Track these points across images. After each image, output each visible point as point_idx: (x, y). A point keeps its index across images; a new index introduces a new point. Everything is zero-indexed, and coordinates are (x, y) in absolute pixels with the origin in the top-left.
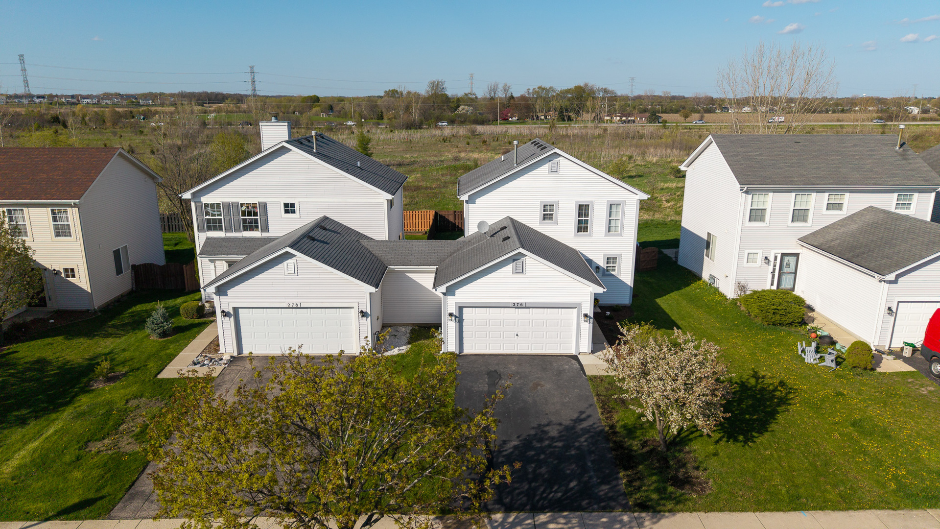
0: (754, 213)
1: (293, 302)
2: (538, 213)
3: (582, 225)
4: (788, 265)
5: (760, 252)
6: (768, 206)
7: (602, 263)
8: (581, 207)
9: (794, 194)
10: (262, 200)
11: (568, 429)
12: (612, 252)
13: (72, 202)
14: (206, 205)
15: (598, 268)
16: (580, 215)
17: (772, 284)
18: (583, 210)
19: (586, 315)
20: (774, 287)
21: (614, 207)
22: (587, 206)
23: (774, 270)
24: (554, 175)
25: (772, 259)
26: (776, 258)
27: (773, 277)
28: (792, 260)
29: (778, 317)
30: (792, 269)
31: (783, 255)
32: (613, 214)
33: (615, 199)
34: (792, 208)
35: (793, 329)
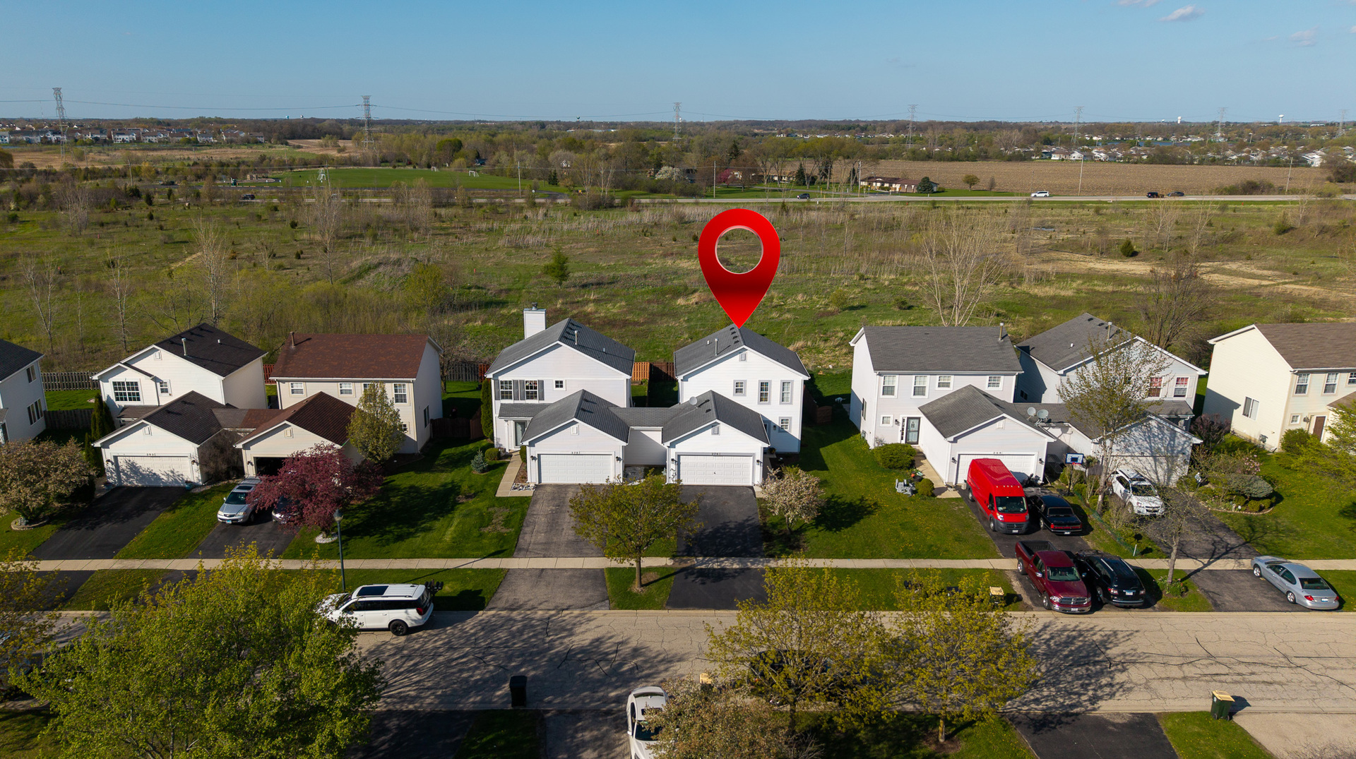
0: (886, 389)
1: (574, 451)
2: (732, 388)
3: (764, 397)
4: (913, 425)
5: (892, 416)
6: (896, 385)
7: (778, 423)
8: (762, 384)
9: (914, 376)
10: (541, 379)
11: (740, 524)
12: (785, 415)
13: (411, 379)
14: (502, 382)
15: (775, 426)
16: (762, 389)
17: (902, 439)
18: (764, 386)
19: (758, 461)
20: (903, 442)
21: (786, 385)
22: (767, 384)
23: (903, 429)
24: (743, 363)
25: (901, 421)
26: (904, 420)
27: (902, 434)
28: (916, 422)
29: (892, 463)
30: (916, 428)
31: (909, 418)
32: (785, 389)
33: (786, 379)
34: (913, 386)
35: (902, 471)
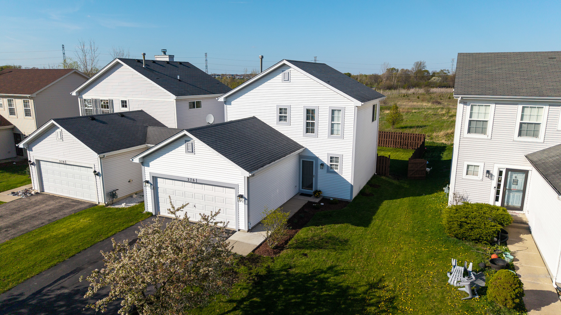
0: (473, 125)
2: (275, 115)
3: (310, 128)
4: (516, 182)
5: (481, 165)
6: (490, 118)
7: (326, 161)
8: (308, 111)
9: (520, 107)
10: (111, 98)
12: (335, 153)
14: (85, 100)
15: (322, 165)
16: (308, 118)
17: (497, 199)
18: (310, 114)
19: (241, 196)
21: (336, 113)
22: (313, 111)
23: (499, 186)
24: (286, 84)
25: (496, 174)
26: (501, 173)
28: (521, 178)
30: (520, 186)
32: (336, 119)
33: (336, 105)
34: (519, 121)
